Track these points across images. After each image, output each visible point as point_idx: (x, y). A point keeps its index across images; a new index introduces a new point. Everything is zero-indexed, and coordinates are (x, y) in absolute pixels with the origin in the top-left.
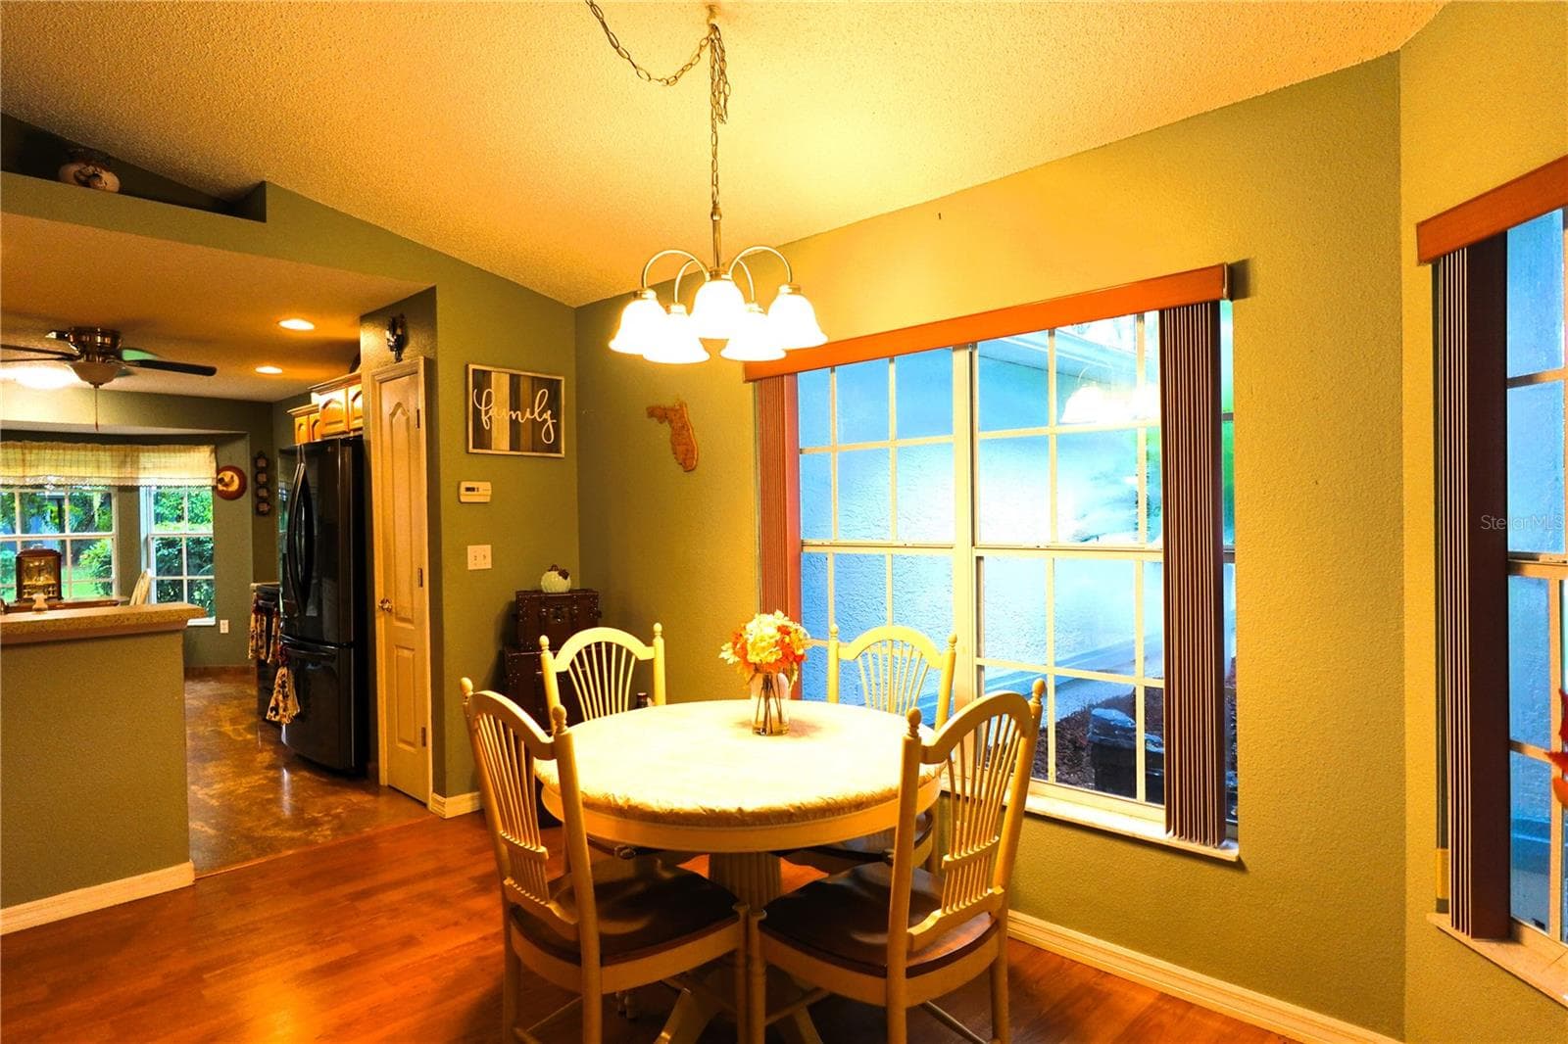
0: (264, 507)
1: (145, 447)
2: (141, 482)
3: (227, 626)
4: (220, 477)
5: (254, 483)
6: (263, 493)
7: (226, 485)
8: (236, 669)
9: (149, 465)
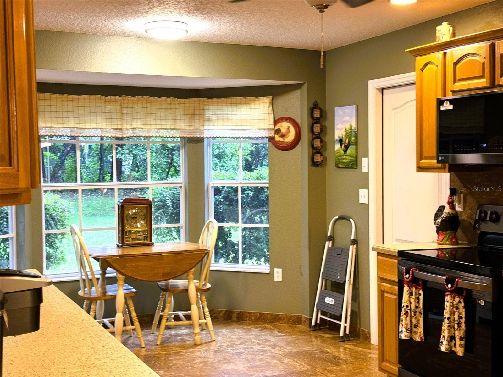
0: (318, 158)
1: (210, 100)
2: (205, 134)
3: (280, 275)
4: (277, 128)
5: (311, 135)
6: (317, 143)
7: (283, 136)
8: (289, 318)
9: (214, 117)
